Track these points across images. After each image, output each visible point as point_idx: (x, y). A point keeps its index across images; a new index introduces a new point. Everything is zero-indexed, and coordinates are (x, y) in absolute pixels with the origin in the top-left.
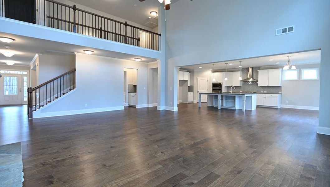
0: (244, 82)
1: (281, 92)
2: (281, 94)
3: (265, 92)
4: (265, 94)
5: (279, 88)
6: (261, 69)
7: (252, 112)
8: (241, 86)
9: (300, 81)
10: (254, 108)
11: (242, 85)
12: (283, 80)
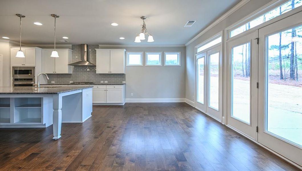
0: (75, 66)
1: (125, 82)
2: (125, 84)
3: (106, 82)
4: (105, 86)
5: (122, 76)
6: (99, 48)
7: (83, 125)
8: (71, 73)
9: (144, 67)
10: (86, 115)
11: (73, 72)
12: (127, 66)
